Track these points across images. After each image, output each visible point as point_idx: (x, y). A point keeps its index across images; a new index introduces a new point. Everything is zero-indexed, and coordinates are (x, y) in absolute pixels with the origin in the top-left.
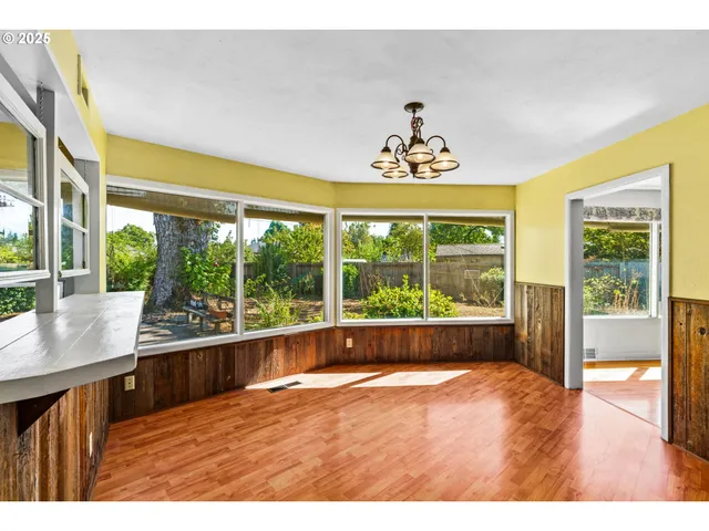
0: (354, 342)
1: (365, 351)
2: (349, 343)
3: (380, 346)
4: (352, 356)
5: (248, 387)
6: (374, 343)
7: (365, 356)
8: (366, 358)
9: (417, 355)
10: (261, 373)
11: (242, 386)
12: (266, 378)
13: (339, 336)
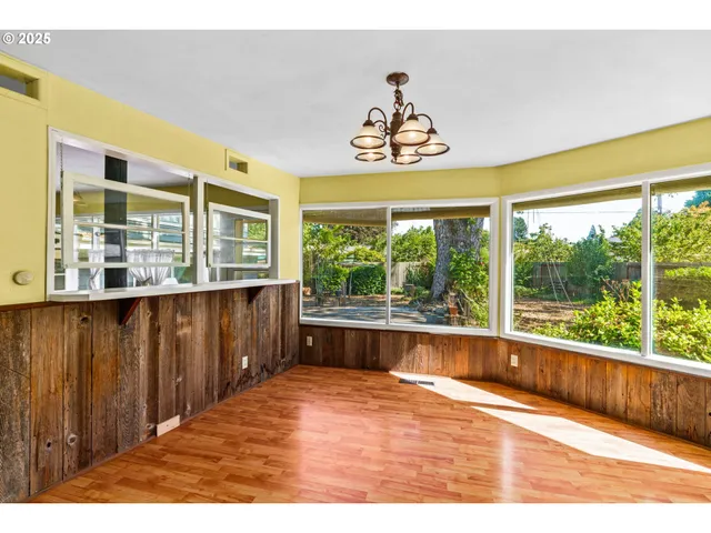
0: (521, 361)
1: (535, 375)
2: (514, 360)
3: (557, 376)
4: (517, 377)
5: (392, 373)
6: (548, 371)
7: (535, 382)
8: (536, 386)
9: (621, 408)
10: (404, 363)
11: (387, 370)
12: (409, 370)
13: (502, 349)
